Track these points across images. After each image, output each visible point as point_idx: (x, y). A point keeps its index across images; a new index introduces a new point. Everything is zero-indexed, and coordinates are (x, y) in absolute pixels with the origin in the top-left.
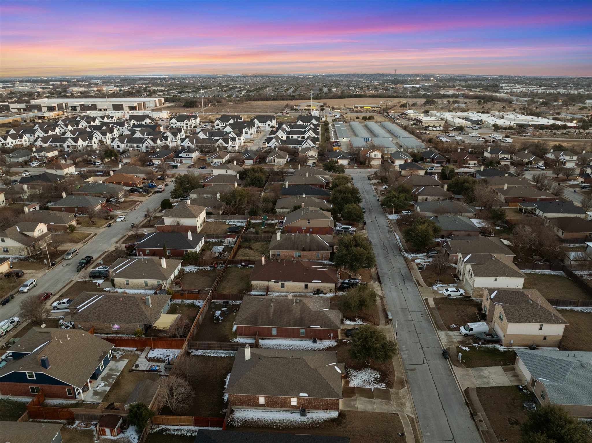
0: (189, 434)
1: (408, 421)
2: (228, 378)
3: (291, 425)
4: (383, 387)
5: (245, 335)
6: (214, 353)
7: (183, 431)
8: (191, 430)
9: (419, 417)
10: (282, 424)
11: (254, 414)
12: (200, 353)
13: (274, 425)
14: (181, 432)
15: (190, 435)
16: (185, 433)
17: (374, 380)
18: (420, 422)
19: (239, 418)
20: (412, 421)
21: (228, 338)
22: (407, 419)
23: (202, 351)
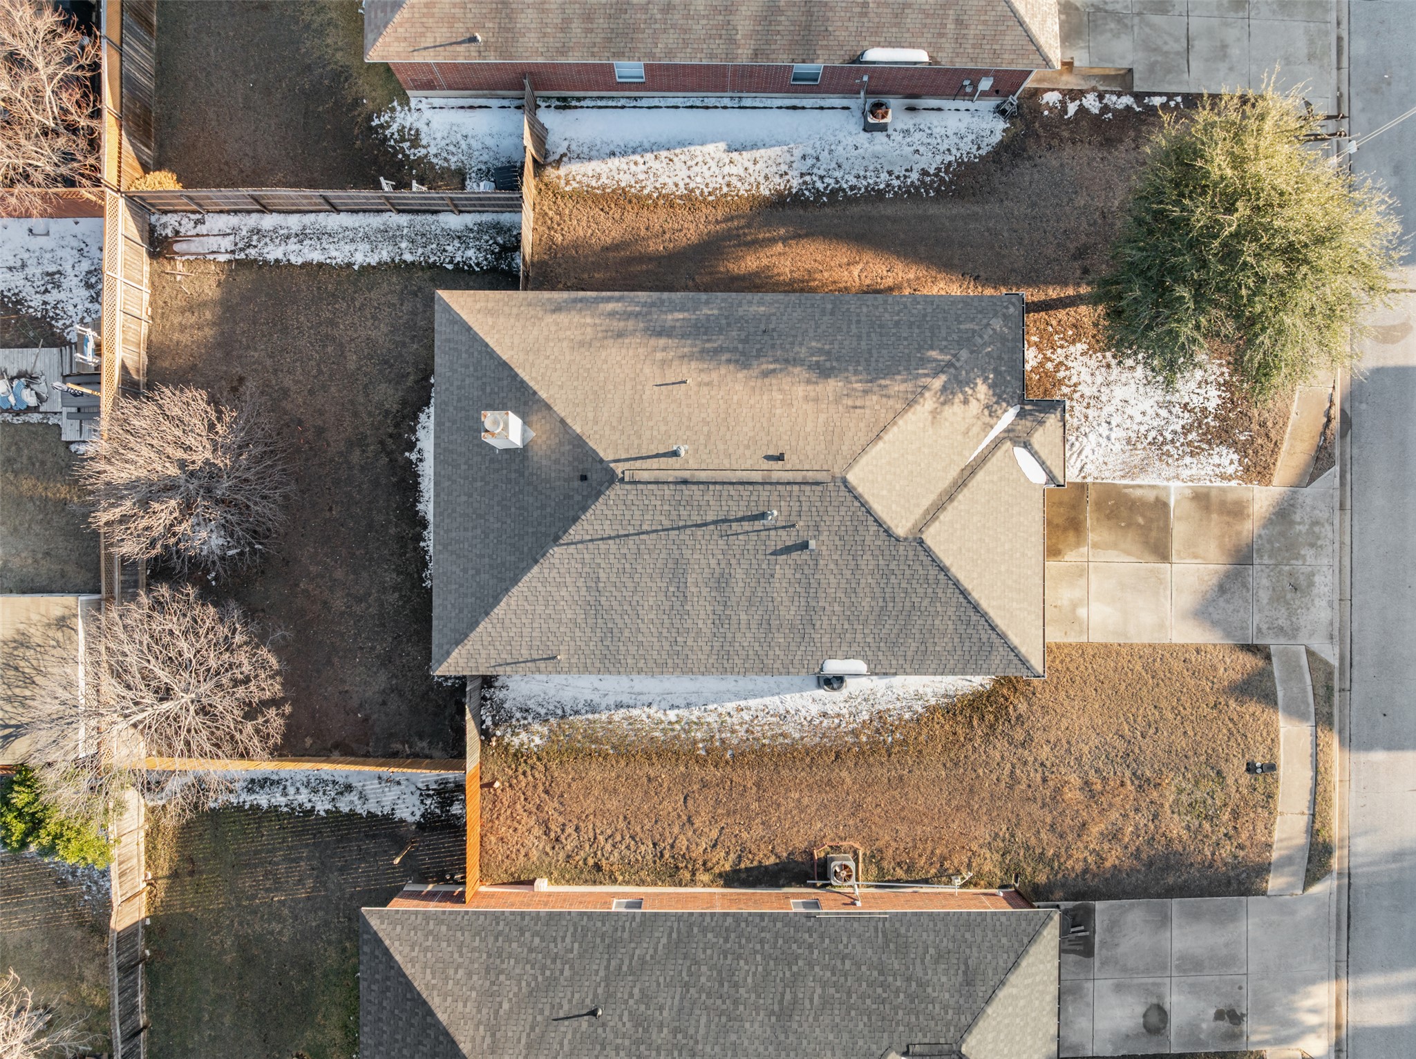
0: (322, 806)
1: (1304, 691)
2: (426, 440)
3: (773, 737)
4: (1223, 477)
5: (450, 88)
6: (302, 236)
7: (291, 790)
8: (325, 782)
9: (1356, 659)
10: (733, 732)
11: (597, 684)
12: (227, 243)
13: (695, 742)
14: (285, 794)
15: (329, 807)
16: (303, 797)
17: (1186, 430)
18: (1355, 687)
19: (531, 704)
20: (1322, 692)
21: (357, 102)
22: (1301, 679)
23: (233, 220)
